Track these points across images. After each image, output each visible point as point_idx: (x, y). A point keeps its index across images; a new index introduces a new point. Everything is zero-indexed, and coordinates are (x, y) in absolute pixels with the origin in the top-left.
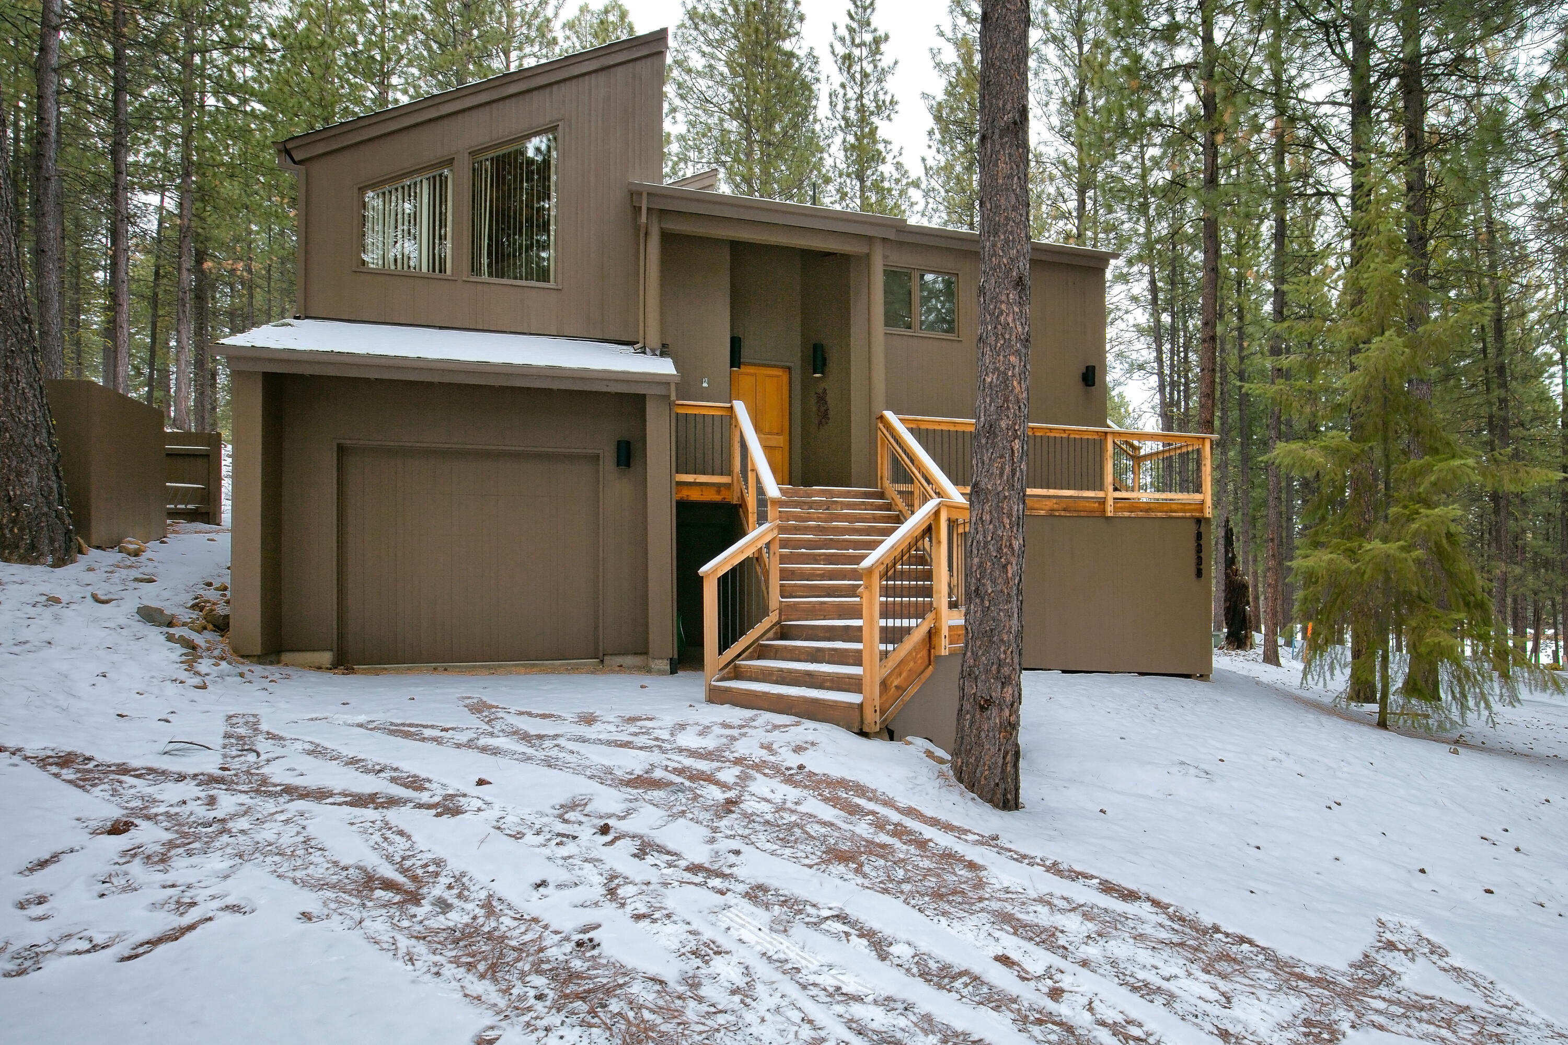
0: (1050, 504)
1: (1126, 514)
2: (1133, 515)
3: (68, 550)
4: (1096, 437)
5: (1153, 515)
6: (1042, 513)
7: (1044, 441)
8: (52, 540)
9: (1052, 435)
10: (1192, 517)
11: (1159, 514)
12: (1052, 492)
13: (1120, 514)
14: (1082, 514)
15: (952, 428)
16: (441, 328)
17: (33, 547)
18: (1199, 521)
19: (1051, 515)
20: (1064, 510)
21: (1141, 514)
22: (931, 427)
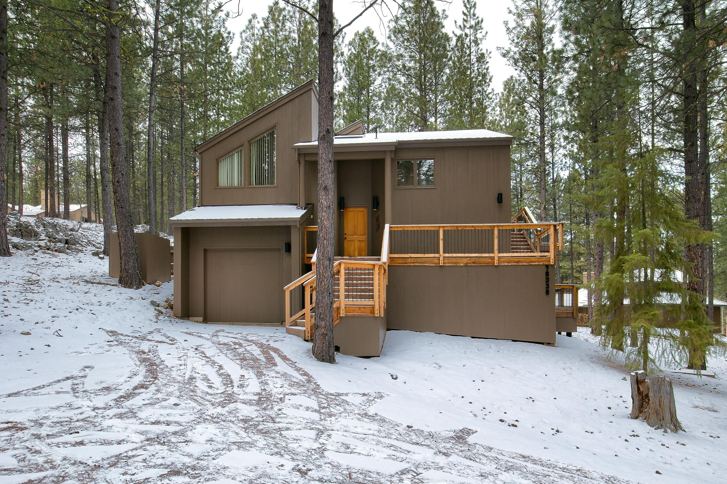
0: (465, 261)
1: (506, 264)
2: (510, 264)
3: (140, 284)
4: (490, 228)
5: (521, 264)
6: (462, 265)
7: (463, 232)
8: (136, 281)
9: (467, 229)
10: (543, 265)
11: (524, 264)
12: (466, 255)
13: (503, 264)
14: (482, 265)
15: (419, 229)
16: (240, 205)
17: (131, 283)
18: (547, 266)
19: (466, 266)
20: (473, 263)
21: (514, 264)
22: (410, 229)
